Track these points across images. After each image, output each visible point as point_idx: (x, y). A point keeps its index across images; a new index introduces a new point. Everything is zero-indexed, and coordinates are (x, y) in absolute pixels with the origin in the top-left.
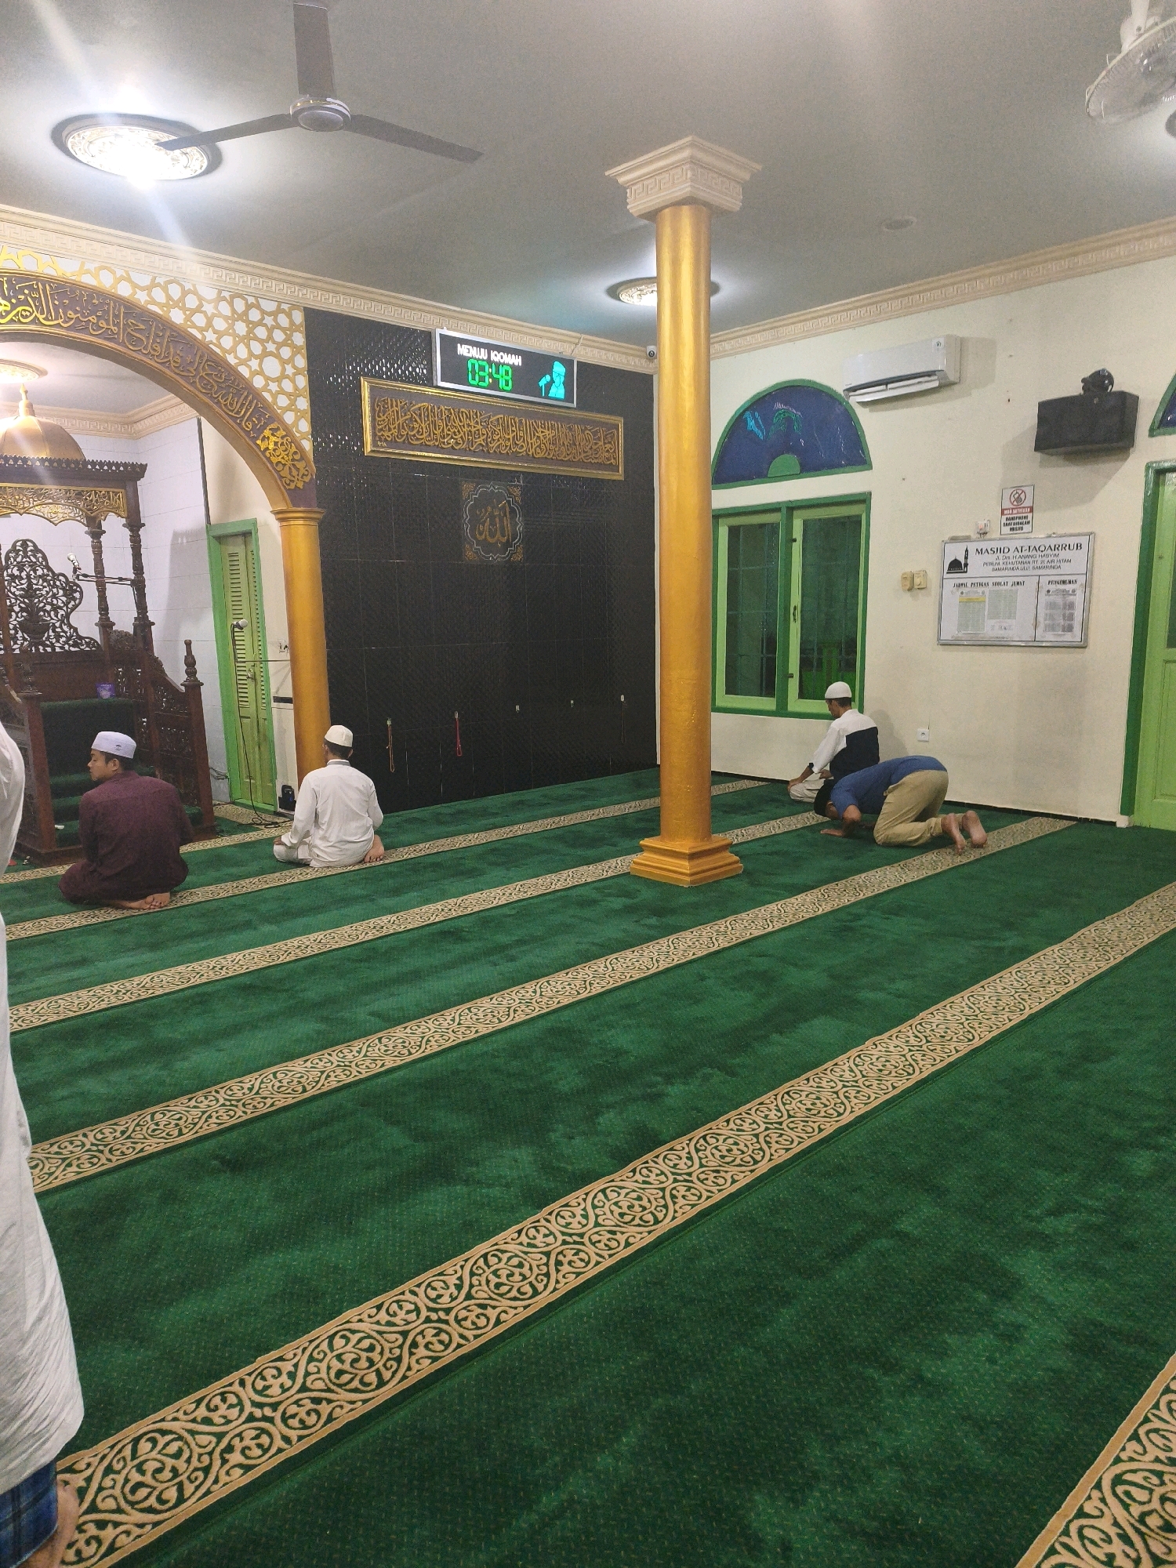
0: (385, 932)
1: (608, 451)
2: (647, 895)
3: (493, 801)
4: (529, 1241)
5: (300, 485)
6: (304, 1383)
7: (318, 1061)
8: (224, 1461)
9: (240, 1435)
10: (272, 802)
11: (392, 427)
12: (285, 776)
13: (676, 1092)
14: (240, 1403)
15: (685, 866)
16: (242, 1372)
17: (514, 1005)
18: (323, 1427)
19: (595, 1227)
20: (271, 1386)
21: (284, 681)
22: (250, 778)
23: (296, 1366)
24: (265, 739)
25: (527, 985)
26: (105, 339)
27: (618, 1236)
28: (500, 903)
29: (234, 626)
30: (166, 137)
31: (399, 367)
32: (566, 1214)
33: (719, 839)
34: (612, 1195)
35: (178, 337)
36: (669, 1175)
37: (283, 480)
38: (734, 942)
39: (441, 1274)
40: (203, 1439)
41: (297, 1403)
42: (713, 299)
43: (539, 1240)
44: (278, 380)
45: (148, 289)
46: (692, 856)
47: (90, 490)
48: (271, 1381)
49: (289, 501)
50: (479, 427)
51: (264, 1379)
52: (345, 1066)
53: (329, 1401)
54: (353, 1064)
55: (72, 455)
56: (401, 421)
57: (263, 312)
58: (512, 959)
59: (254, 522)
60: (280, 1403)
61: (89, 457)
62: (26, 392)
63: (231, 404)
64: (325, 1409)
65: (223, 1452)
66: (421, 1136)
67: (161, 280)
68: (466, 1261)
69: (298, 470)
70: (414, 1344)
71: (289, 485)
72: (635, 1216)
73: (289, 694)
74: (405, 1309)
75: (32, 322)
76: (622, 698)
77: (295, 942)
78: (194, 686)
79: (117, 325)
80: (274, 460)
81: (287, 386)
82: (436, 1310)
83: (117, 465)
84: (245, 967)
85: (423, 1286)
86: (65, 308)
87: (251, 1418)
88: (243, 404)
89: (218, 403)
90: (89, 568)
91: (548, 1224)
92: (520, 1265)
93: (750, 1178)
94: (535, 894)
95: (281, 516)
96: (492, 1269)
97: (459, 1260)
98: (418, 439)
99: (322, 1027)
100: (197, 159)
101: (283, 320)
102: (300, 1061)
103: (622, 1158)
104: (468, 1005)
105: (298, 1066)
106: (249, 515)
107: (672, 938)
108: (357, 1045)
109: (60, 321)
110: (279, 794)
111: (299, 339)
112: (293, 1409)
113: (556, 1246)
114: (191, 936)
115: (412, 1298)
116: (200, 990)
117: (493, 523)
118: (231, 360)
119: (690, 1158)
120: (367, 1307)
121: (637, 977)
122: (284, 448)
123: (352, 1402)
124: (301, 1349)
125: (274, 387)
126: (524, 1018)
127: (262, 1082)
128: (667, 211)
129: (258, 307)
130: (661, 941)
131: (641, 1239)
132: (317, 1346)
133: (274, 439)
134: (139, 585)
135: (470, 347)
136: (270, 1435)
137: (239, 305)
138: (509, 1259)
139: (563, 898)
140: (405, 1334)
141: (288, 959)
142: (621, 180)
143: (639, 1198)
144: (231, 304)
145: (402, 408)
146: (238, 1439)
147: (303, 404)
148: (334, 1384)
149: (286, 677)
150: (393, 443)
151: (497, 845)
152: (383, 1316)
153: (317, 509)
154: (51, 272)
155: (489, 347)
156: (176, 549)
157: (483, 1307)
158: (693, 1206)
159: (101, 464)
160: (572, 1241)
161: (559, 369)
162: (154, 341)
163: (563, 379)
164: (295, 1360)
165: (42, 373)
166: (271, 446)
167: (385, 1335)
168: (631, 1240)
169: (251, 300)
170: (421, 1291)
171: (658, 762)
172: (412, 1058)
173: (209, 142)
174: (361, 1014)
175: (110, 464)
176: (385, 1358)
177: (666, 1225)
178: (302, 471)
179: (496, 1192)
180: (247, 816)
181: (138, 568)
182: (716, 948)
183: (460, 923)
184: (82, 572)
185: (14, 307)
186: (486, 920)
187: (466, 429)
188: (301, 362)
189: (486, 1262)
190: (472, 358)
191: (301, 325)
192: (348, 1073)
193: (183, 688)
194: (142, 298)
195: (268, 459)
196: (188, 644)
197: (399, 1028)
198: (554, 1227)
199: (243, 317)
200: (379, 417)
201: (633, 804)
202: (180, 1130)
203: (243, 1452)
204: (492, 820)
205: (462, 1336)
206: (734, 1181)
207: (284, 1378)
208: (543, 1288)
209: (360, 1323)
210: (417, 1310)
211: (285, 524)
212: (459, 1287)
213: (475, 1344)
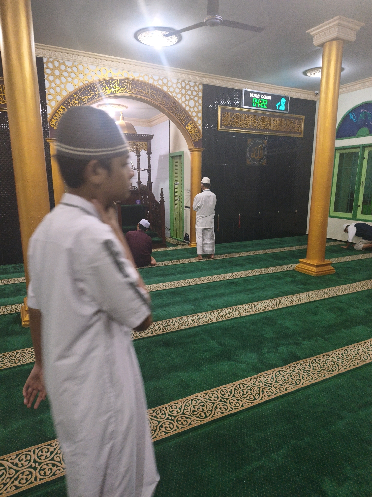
0: (213, 280)
1: (298, 127)
2: (299, 277)
3: (249, 243)
4: (254, 383)
5: (197, 140)
6: (183, 412)
7: (192, 317)
8: (160, 429)
9: (165, 423)
10: (182, 238)
11: (227, 121)
12: (187, 231)
13: (306, 343)
14: (165, 414)
15: (314, 269)
16: (166, 405)
17: (253, 308)
18: (188, 426)
19: (276, 382)
20: (174, 411)
21: (188, 201)
22: (176, 230)
23: (181, 406)
24: (182, 219)
25: (257, 302)
26: (145, 97)
27: (283, 387)
28: (250, 275)
29: (175, 184)
30: (166, 33)
31: (231, 102)
32: (266, 377)
33: (327, 261)
34: (282, 373)
35: (166, 96)
36: (302, 370)
37: (193, 139)
38: (330, 296)
39: (226, 387)
40: (155, 422)
41: (181, 417)
42: (342, 73)
43: (257, 383)
44: (193, 108)
45: (158, 81)
46: (317, 266)
47: (138, 143)
48: (174, 409)
49: (194, 146)
50: (255, 120)
51: (172, 408)
52: (200, 320)
53: (190, 419)
54: (202, 320)
55: (134, 132)
56: (230, 119)
57: (190, 86)
58: (253, 294)
59: (183, 152)
60: (176, 416)
61: (138, 133)
62: (122, 113)
63: (179, 115)
64: (189, 421)
65: (160, 427)
66: (221, 345)
67: (161, 78)
68: (233, 385)
69: (197, 135)
70: (216, 407)
71: (194, 140)
72: (289, 381)
73: (190, 206)
74: (214, 396)
75: (125, 92)
76: (296, 211)
77: (187, 281)
78: (163, 202)
79: (148, 92)
80: (190, 133)
81: (196, 109)
82: (223, 398)
83: (145, 135)
84: (172, 287)
85: (220, 390)
86: (134, 87)
87: (168, 419)
88: (182, 115)
89: (175, 115)
90: (136, 166)
91: (260, 379)
92: (251, 390)
93: (331, 376)
94: (261, 273)
95: (191, 150)
96: (241, 389)
97: (231, 384)
98: (235, 125)
99: (193, 307)
100: (174, 39)
101: (196, 88)
102: (186, 317)
103: (286, 362)
104: (238, 306)
105: (186, 318)
106: (182, 150)
107: (308, 293)
108: (203, 314)
109: (133, 92)
110: (184, 236)
111: (201, 94)
112: (180, 419)
113: (262, 386)
114: (158, 276)
115: (216, 393)
116: (159, 292)
117: (257, 152)
118: (180, 102)
119: (310, 366)
120: (203, 393)
121: (294, 304)
122: (193, 129)
123: (197, 421)
124: (183, 401)
125: (192, 110)
126: (256, 312)
127: (175, 321)
128: (328, 43)
129: (189, 84)
130: (304, 293)
131: (291, 389)
132: (188, 402)
133: (190, 126)
134: (149, 171)
135: (254, 94)
136: (173, 425)
137: (184, 84)
138: (247, 387)
139: (271, 276)
140: (214, 404)
141: (184, 286)
142: (312, 34)
143: (291, 376)
144: (181, 84)
145: (231, 115)
146: (164, 424)
147: (200, 115)
148: (192, 414)
149: (189, 200)
150: (227, 127)
151: (250, 257)
152: (207, 397)
153: (202, 148)
154: (131, 77)
155: (261, 94)
156: (160, 160)
157: (238, 400)
158: (310, 381)
159: (141, 135)
160: (268, 385)
161: (283, 100)
162: (158, 97)
163: (284, 103)
164: (181, 405)
165: (126, 107)
166: (190, 129)
167: (208, 403)
168: (288, 389)
169: (187, 82)
170: (219, 391)
171: (307, 233)
172: (220, 320)
173: (178, 33)
174: (205, 305)
175: (143, 135)
176: (207, 410)
177: (300, 386)
178: (199, 136)
179: (244, 366)
180: (175, 242)
181: (149, 166)
182: (323, 298)
183: (237, 280)
184: (134, 167)
185: (121, 88)
186: (245, 280)
187: (251, 121)
188: (201, 101)
189: (240, 387)
190: (255, 98)
191: (201, 90)
192: (201, 322)
193: (160, 202)
194: (156, 83)
195: (189, 132)
196: (162, 189)
197: (217, 310)
198: (262, 380)
199: (184, 88)
200: (223, 118)
201: (297, 247)
202: (152, 332)
203: (165, 428)
204: (249, 249)
205: (231, 408)
206: (325, 376)
207: (178, 409)
208: (257, 398)
209: (200, 398)
210: (218, 397)
211: (192, 152)
212: (231, 393)
213: (235, 411)
